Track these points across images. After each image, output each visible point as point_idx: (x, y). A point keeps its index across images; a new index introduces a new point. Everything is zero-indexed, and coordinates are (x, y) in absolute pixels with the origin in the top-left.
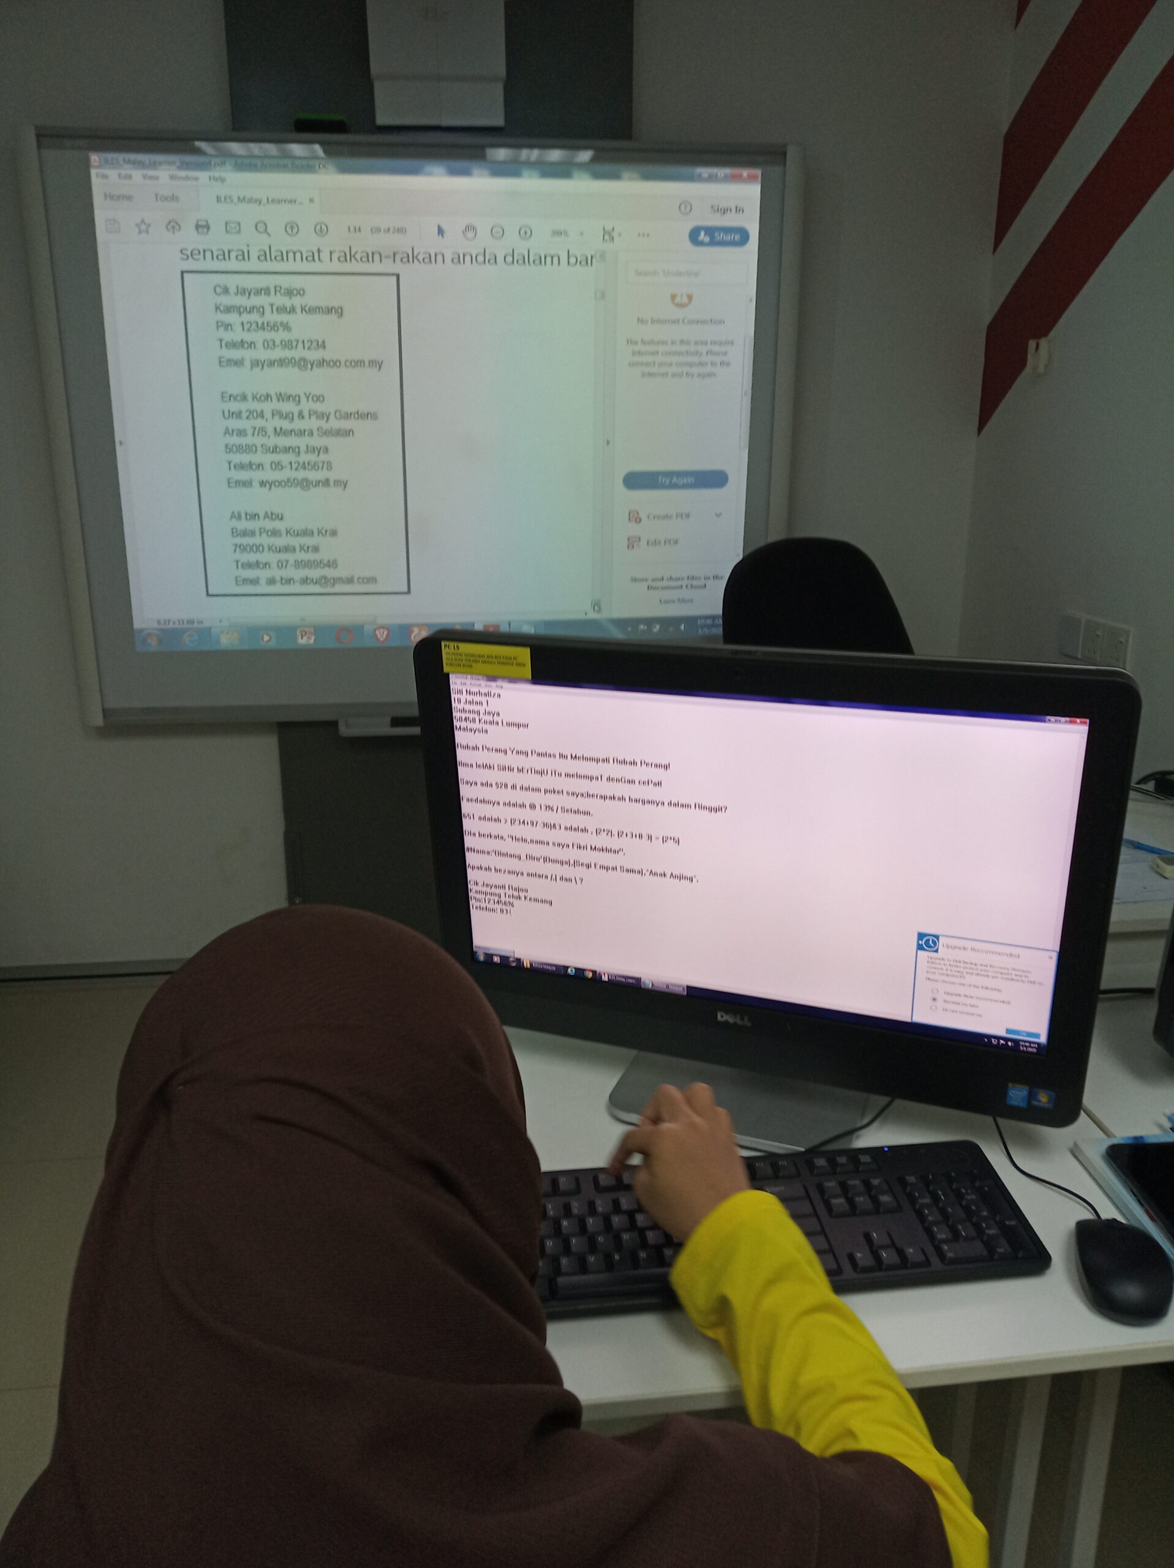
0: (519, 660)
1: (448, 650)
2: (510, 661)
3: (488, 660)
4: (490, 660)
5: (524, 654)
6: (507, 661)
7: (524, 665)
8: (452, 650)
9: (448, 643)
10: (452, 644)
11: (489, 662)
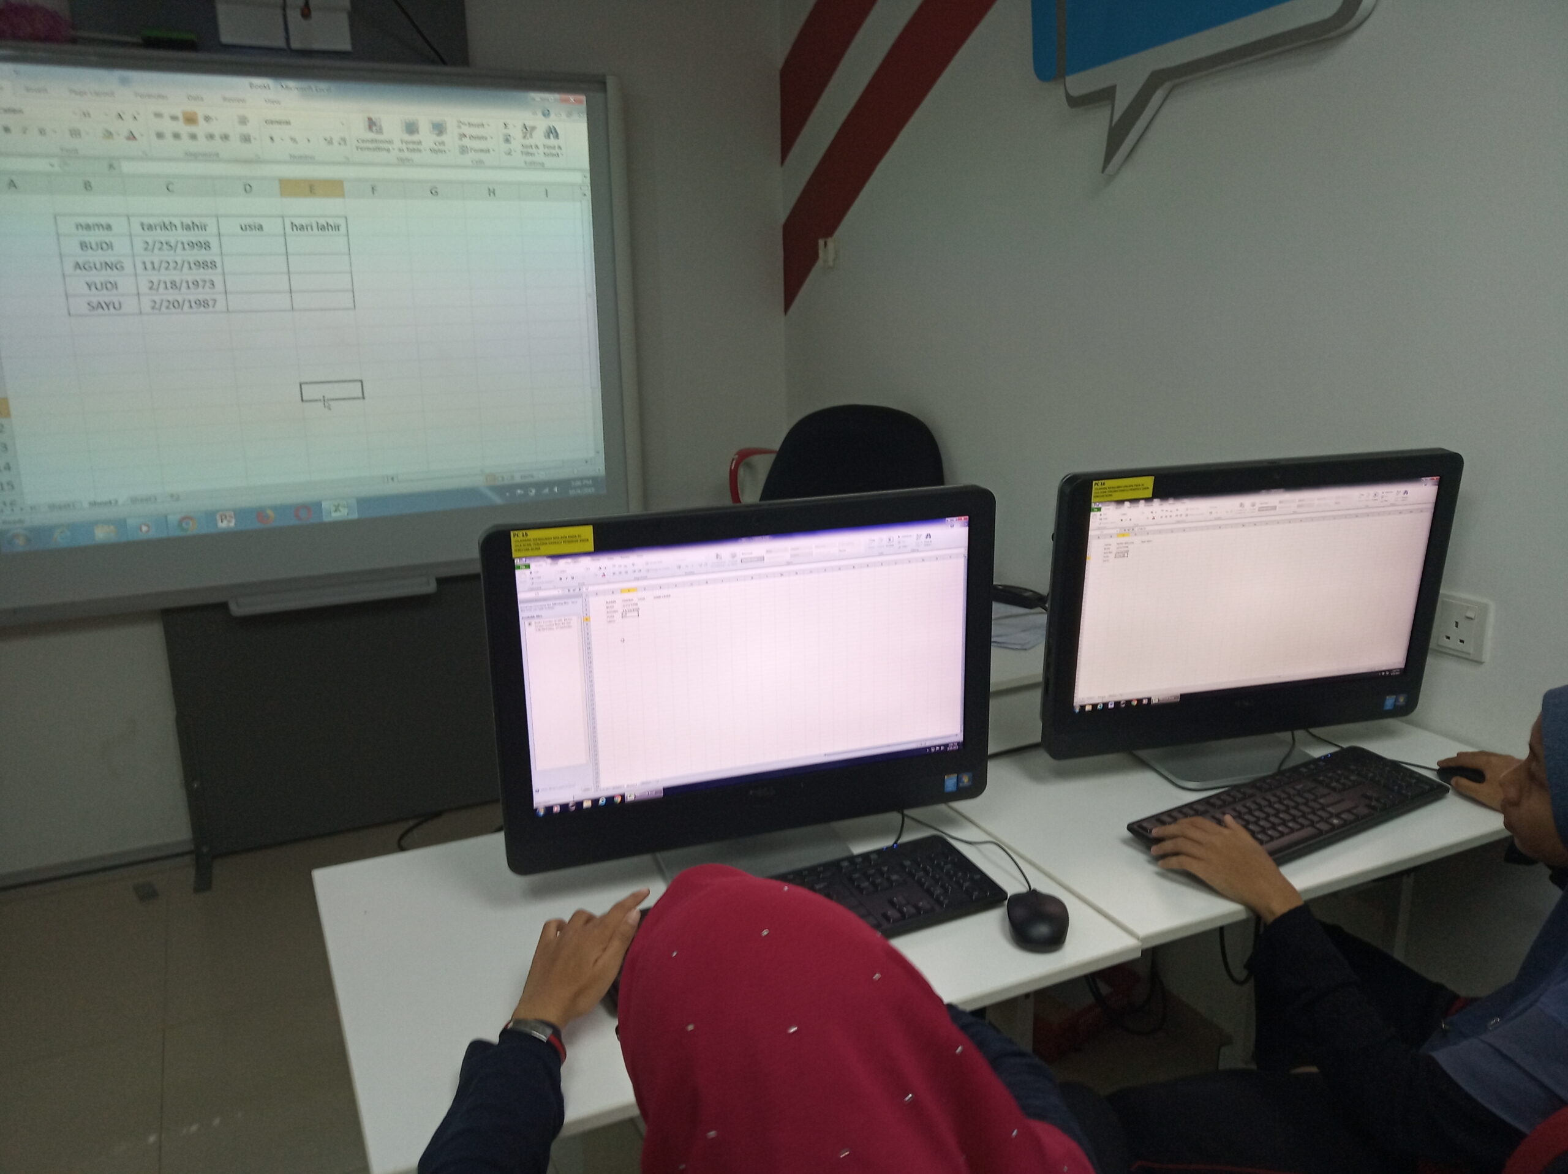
0: (583, 537)
1: (516, 538)
2: (574, 539)
3: (556, 541)
4: (556, 540)
5: (588, 532)
6: (572, 540)
7: (588, 540)
8: (521, 537)
9: (516, 532)
10: (520, 533)
11: (555, 543)
